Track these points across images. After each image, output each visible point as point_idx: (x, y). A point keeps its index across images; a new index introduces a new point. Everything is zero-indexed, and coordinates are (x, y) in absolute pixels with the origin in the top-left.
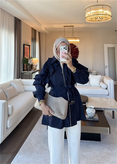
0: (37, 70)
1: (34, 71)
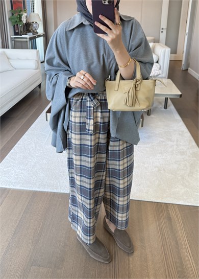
0: (39, 34)
1: (32, 36)
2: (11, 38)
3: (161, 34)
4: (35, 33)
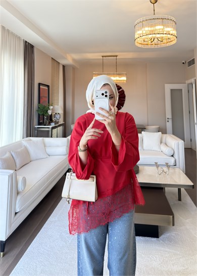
1: (54, 126)
2: (35, 128)
4: (56, 123)
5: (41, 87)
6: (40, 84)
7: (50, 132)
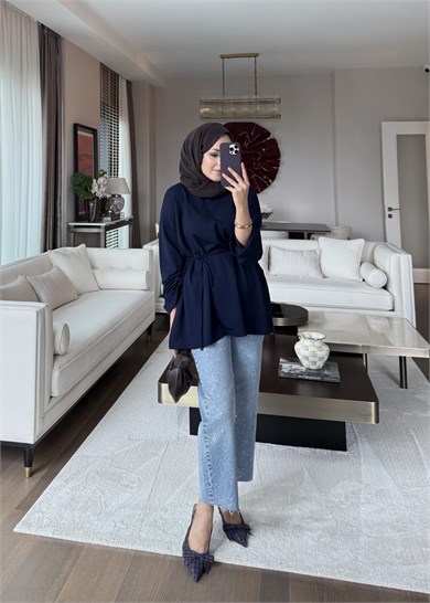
0: (122, 219)
1: (110, 222)
2: (69, 227)
3: (387, 218)
4: (116, 216)
5: (79, 132)
6: (76, 127)
7: (102, 237)
